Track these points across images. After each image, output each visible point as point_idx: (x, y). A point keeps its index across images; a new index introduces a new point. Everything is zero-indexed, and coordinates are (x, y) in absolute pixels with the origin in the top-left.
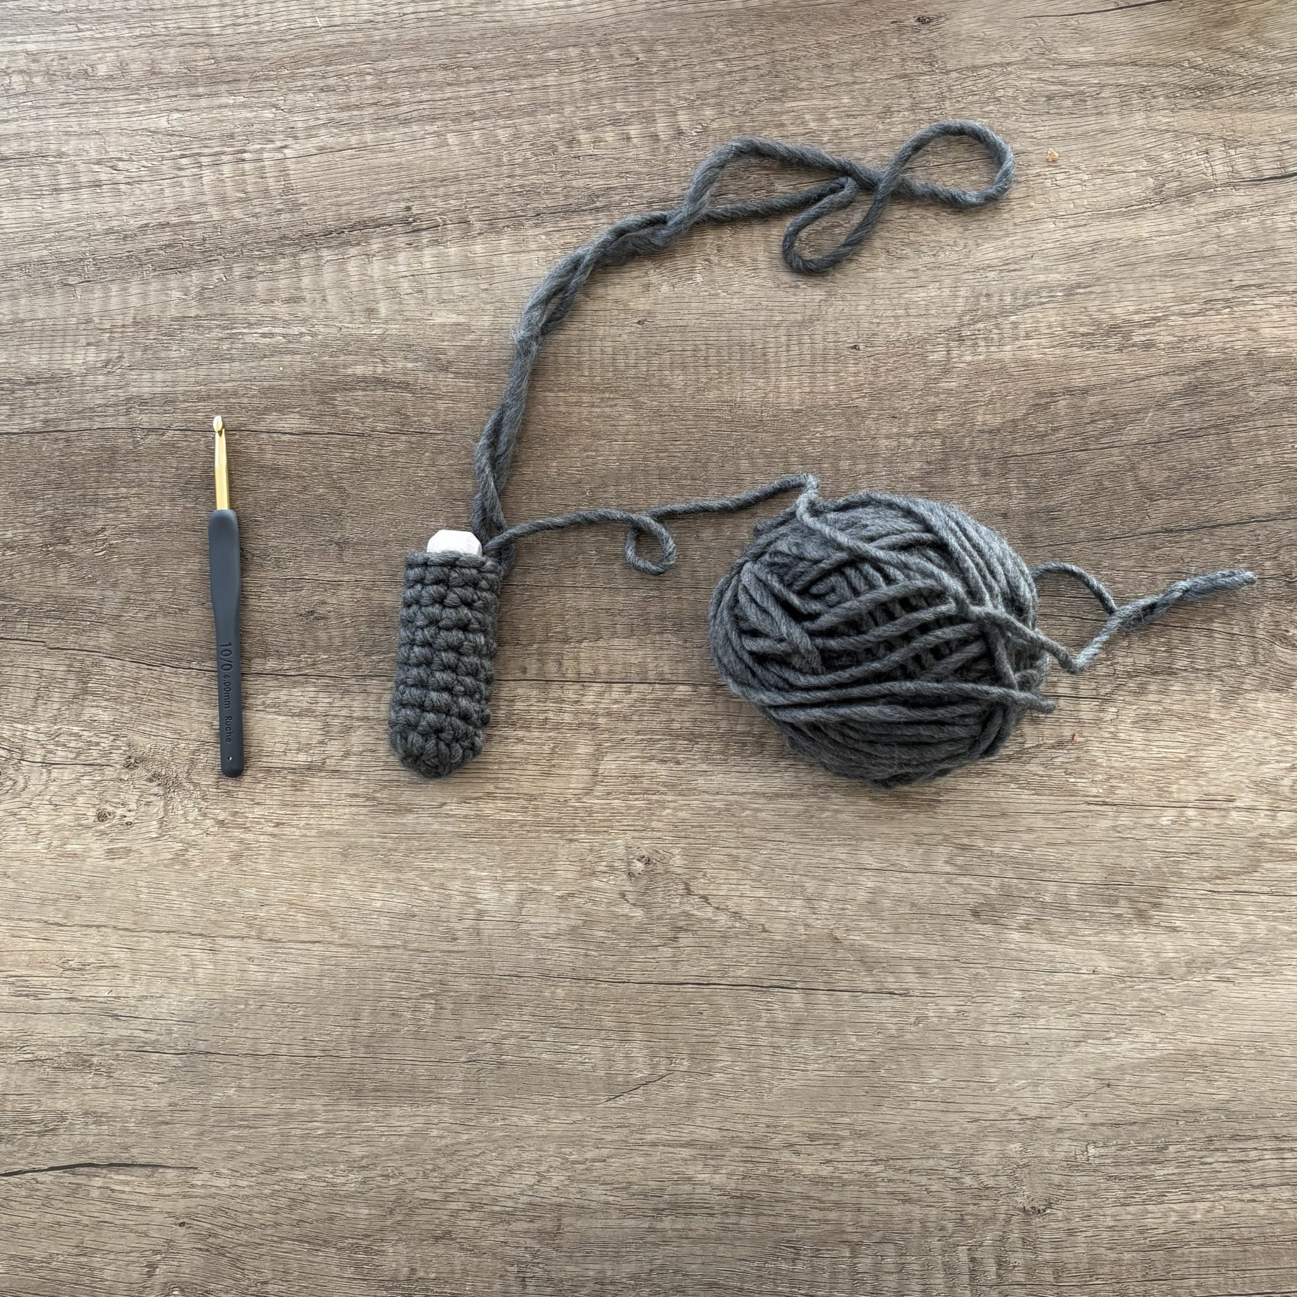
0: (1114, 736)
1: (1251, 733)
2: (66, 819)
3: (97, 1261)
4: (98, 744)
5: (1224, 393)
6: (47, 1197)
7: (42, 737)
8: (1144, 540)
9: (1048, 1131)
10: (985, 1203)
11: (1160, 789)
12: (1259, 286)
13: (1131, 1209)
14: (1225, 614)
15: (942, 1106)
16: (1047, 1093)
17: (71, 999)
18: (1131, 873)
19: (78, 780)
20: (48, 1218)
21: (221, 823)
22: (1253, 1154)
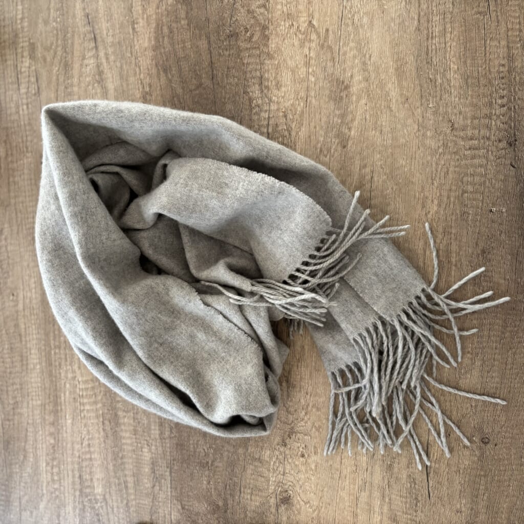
0: (283, 97)
1: (283, 49)
2: (303, 468)
3: (462, 466)
4: (277, 456)
5: (167, 59)
6: (438, 483)
7: (275, 475)
8: (216, 87)
9: (423, 121)
10: (449, 144)
11: (302, 81)
12: (131, 47)
13: (452, 92)
14: (241, 59)
15: (413, 160)
16: (410, 121)
17: (367, 471)
18: (331, 91)
19: (289, 463)
20: (446, 483)
21: (306, 414)
22: (434, 47)
